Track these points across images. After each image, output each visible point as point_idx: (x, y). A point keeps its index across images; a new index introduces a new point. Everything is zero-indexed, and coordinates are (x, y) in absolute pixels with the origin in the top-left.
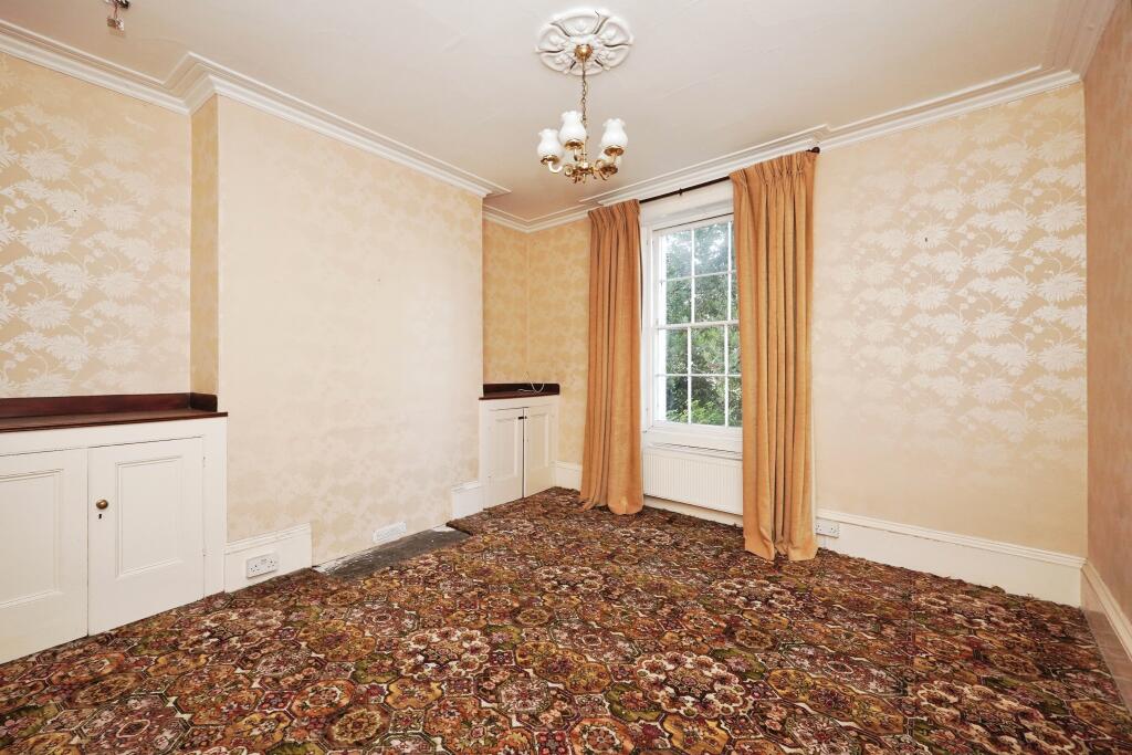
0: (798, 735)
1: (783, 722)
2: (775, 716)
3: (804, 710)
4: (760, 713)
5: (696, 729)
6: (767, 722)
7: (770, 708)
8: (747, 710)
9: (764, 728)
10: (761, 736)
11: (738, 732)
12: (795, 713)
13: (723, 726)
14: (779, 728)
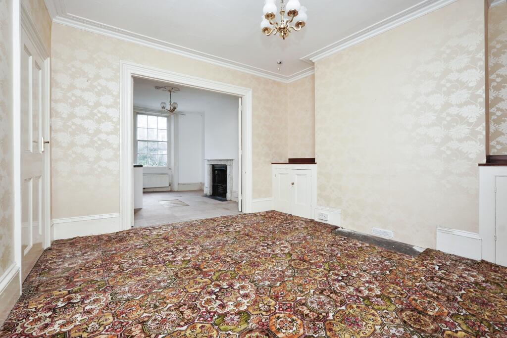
0: (172, 313)
1: (182, 313)
2: (187, 313)
3: (182, 326)
4: (193, 308)
5: (200, 286)
6: (186, 307)
7: (193, 313)
8: (198, 304)
9: (185, 305)
10: (182, 301)
11: (190, 296)
12: (183, 321)
13: (196, 293)
14: (181, 309)
